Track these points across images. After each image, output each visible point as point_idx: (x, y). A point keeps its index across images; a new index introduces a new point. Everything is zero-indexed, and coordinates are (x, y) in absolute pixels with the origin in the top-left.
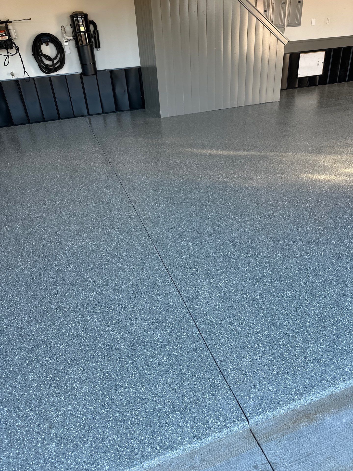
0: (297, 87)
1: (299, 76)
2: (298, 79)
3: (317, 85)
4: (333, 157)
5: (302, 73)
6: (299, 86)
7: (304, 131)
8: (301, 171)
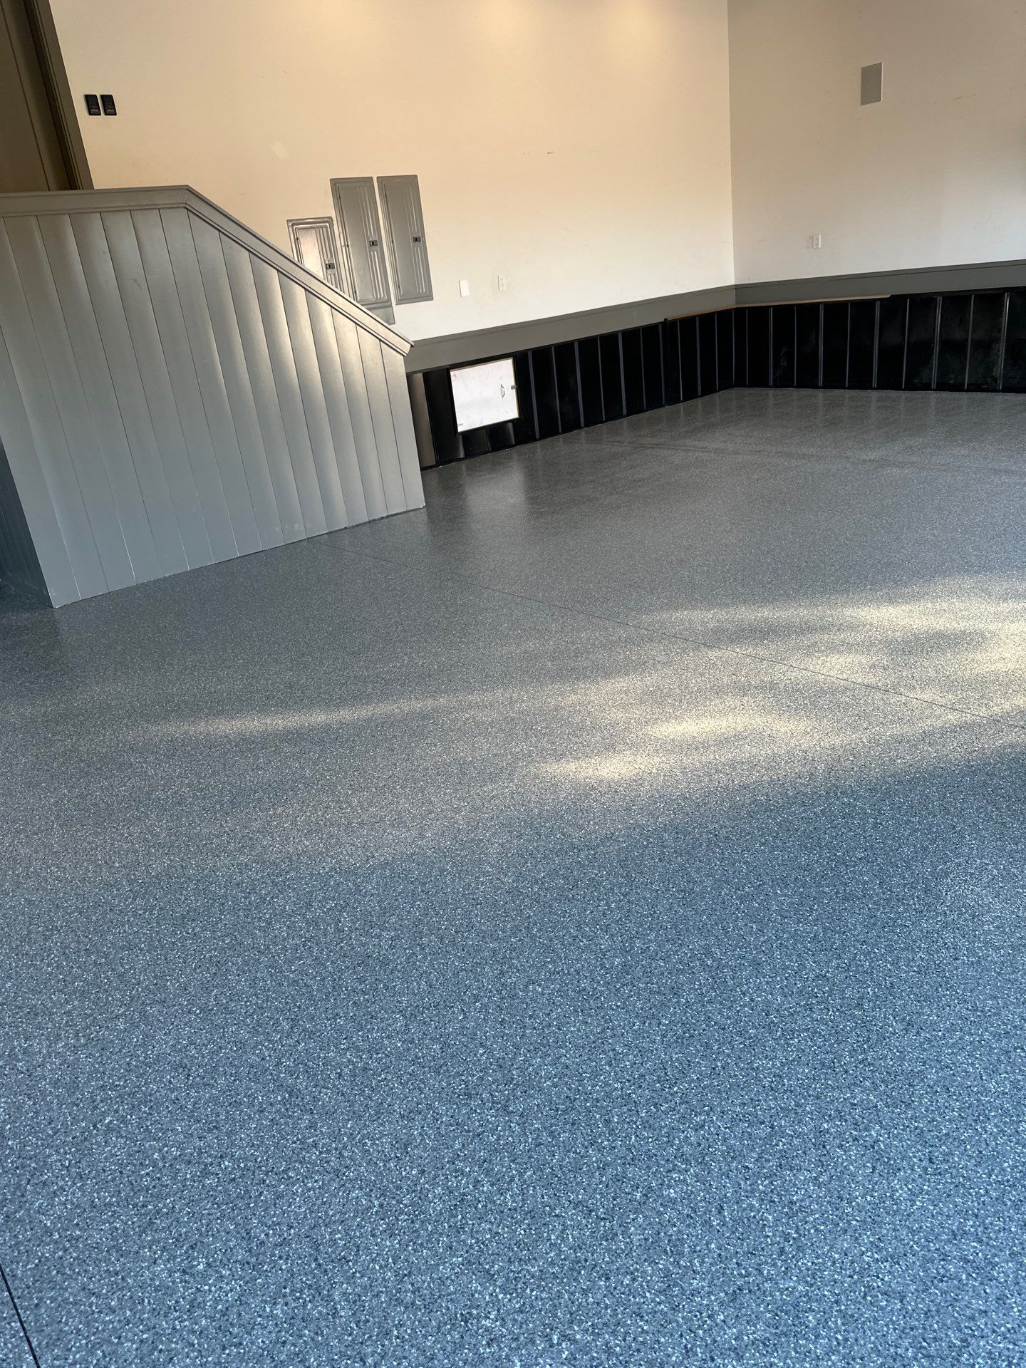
0: (462, 456)
1: (460, 429)
2: (461, 436)
3: (512, 446)
4: (621, 683)
5: (466, 421)
6: (468, 455)
7: (518, 600)
8: (545, 758)
